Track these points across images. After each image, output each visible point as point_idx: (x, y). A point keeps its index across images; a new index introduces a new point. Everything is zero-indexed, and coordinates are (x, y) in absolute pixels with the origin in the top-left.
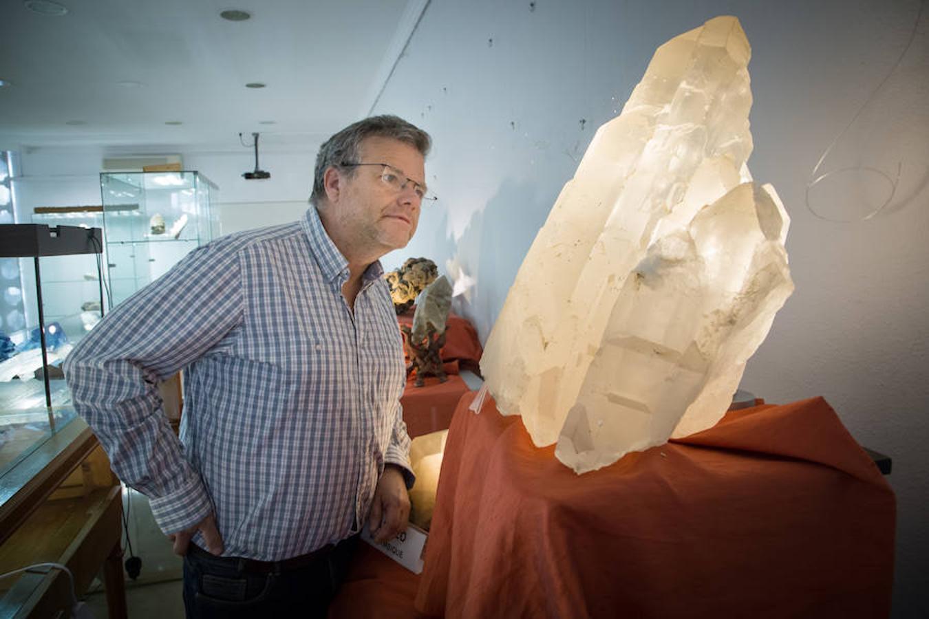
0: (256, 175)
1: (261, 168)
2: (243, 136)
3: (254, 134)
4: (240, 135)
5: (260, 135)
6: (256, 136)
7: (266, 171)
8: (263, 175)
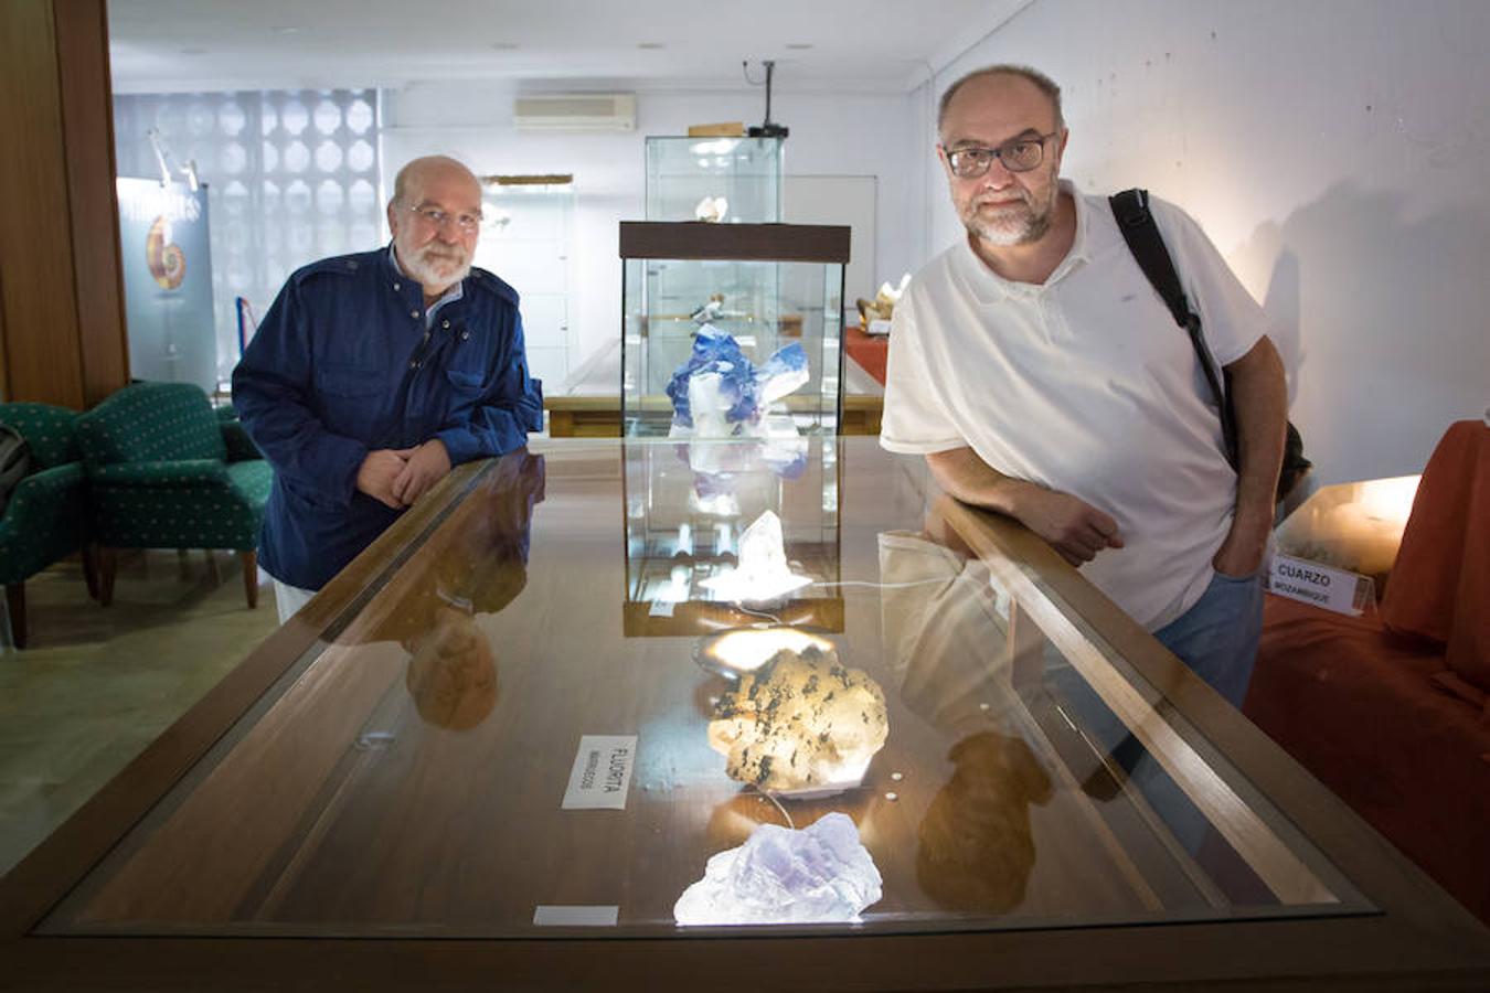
0: (766, 132)
1: (774, 120)
2: (748, 66)
3: (765, 63)
4: (745, 64)
5: (777, 66)
6: (770, 66)
7: (783, 125)
8: (780, 133)
